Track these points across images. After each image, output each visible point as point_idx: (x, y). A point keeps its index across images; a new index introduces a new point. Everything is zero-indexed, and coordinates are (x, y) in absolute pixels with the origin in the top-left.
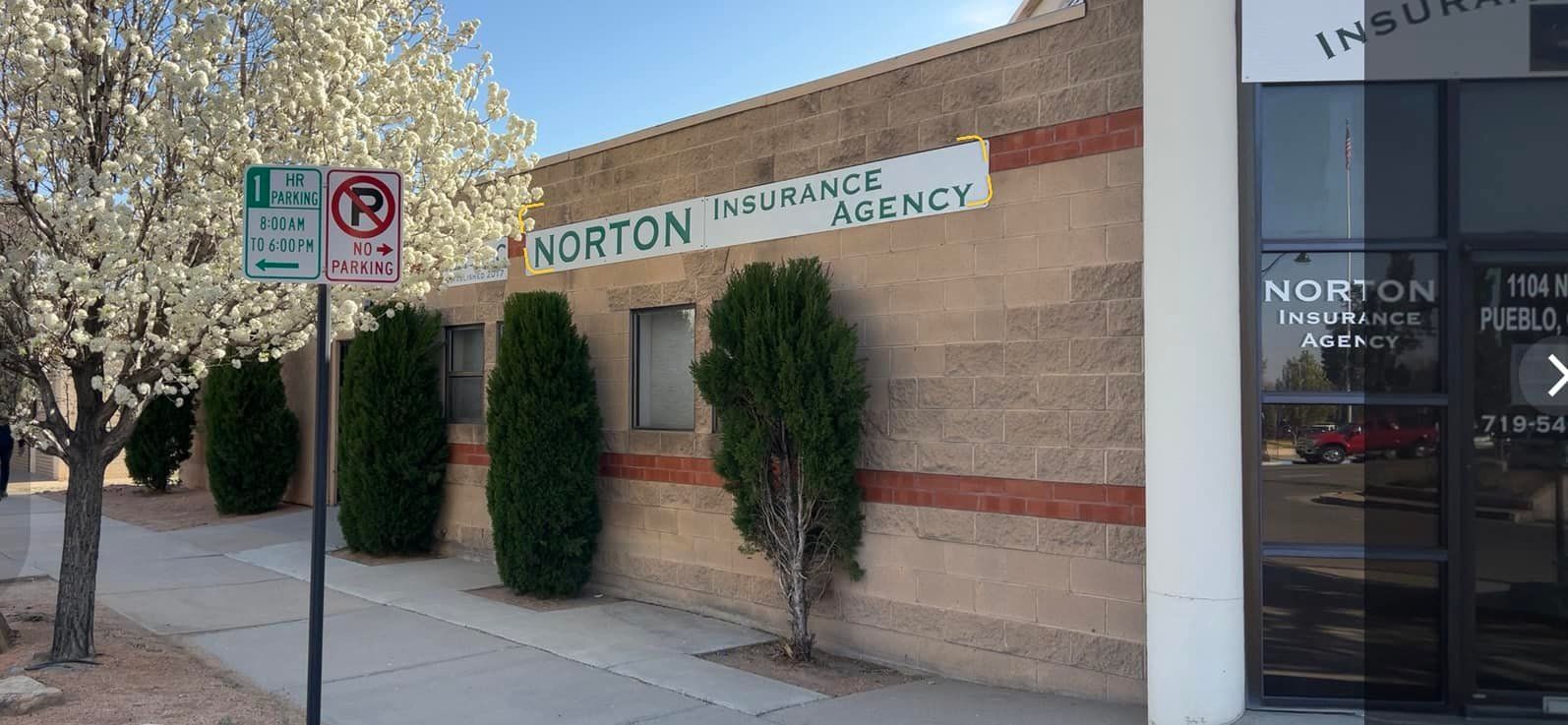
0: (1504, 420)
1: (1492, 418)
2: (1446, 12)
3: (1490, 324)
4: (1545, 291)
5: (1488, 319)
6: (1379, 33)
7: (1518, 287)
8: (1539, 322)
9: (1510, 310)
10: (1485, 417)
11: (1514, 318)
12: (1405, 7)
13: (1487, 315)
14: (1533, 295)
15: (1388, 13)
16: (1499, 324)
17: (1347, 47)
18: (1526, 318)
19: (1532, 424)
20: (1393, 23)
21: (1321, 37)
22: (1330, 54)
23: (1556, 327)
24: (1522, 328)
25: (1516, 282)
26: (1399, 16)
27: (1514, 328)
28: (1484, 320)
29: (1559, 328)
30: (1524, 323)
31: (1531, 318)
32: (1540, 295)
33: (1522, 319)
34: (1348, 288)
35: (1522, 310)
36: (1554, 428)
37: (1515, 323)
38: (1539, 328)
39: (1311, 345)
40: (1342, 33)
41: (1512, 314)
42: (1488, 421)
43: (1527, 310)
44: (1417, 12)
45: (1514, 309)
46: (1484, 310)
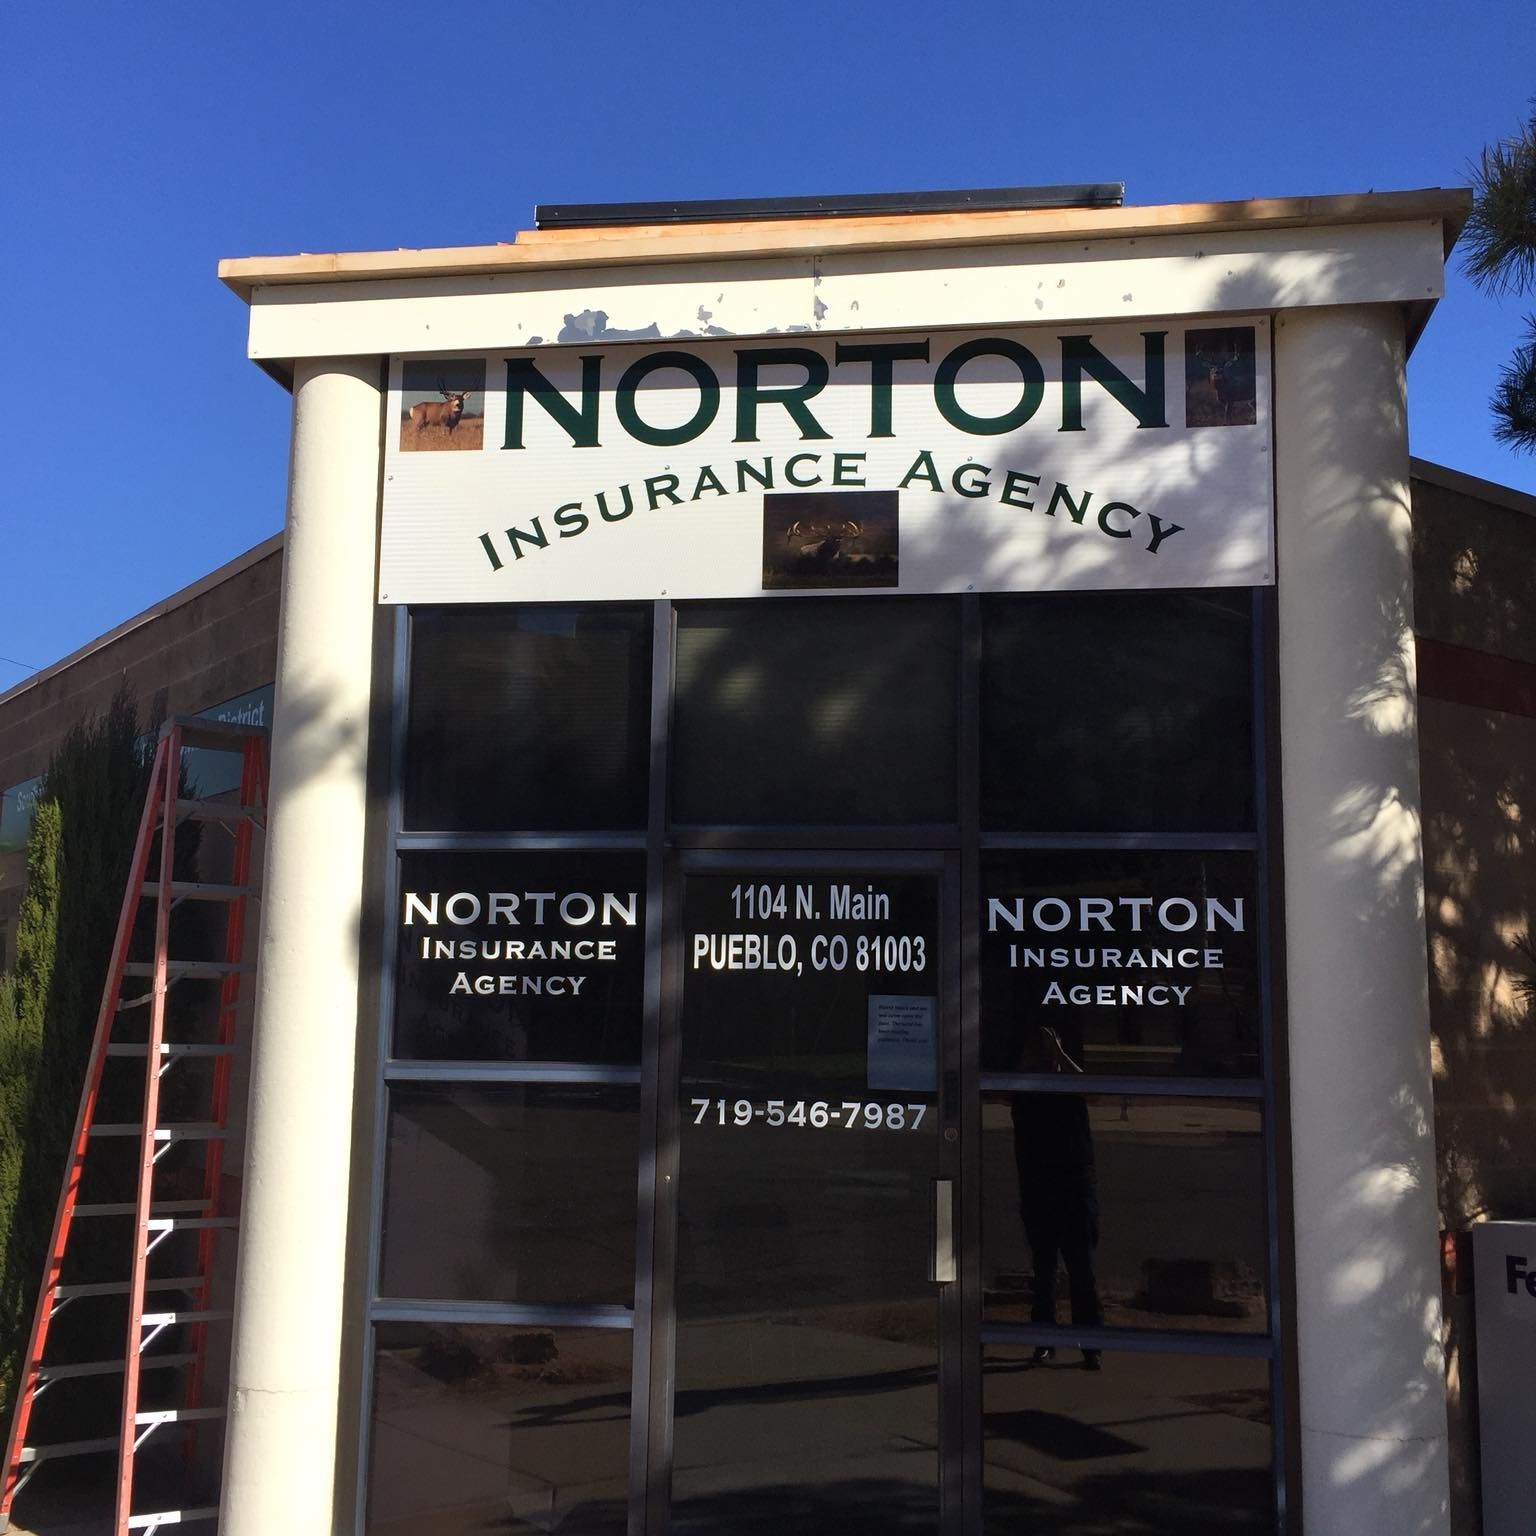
0: (721, 1105)
1: (706, 1103)
2: (654, 505)
3: (705, 960)
4: (782, 910)
5: (704, 952)
6: (564, 534)
7: (745, 903)
8: (773, 958)
9: (734, 938)
10: (695, 1102)
11: (739, 951)
12: (601, 498)
13: (702, 945)
14: (765, 916)
15: (578, 506)
16: (718, 959)
17: (519, 555)
18: (755, 951)
19: (758, 1113)
20: (584, 520)
21: (485, 540)
22: (497, 564)
23: (796, 965)
24: (749, 966)
25: (743, 895)
26: (591, 510)
27: (739, 966)
28: (699, 953)
29: (800, 965)
30: (753, 959)
31: (761, 951)
32: (775, 915)
33: (749, 951)
34: (516, 905)
35: (750, 938)
36: (791, 1119)
37: (737, 958)
38: (773, 966)
39: (464, 990)
40: (514, 535)
41: (736, 944)
42: (701, 1106)
43: (755, 938)
44: (616, 506)
45: (739, 938)
46: (699, 938)
